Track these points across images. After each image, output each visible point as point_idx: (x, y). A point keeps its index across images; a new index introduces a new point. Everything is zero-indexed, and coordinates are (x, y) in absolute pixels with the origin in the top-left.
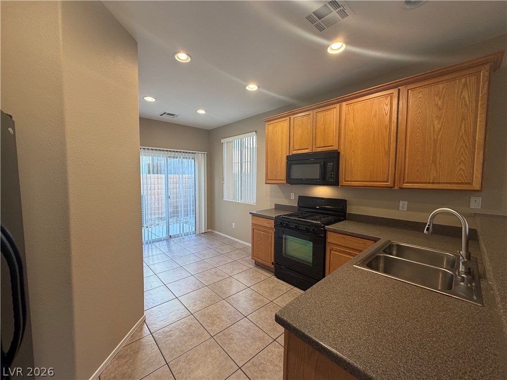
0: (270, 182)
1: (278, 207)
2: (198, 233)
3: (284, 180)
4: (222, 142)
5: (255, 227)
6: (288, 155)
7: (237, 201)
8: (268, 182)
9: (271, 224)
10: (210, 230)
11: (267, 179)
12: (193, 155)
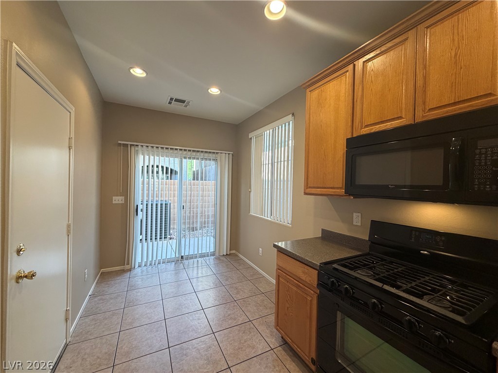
0: (313, 191)
1: (328, 237)
2: (217, 254)
3: (341, 188)
4: (250, 137)
5: (281, 274)
6: (349, 137)
7: (266, 218)
8: (308, 191)
9: (311, 277)
10: (234, 252)
11: (307, 186)
12: (214, 155)
